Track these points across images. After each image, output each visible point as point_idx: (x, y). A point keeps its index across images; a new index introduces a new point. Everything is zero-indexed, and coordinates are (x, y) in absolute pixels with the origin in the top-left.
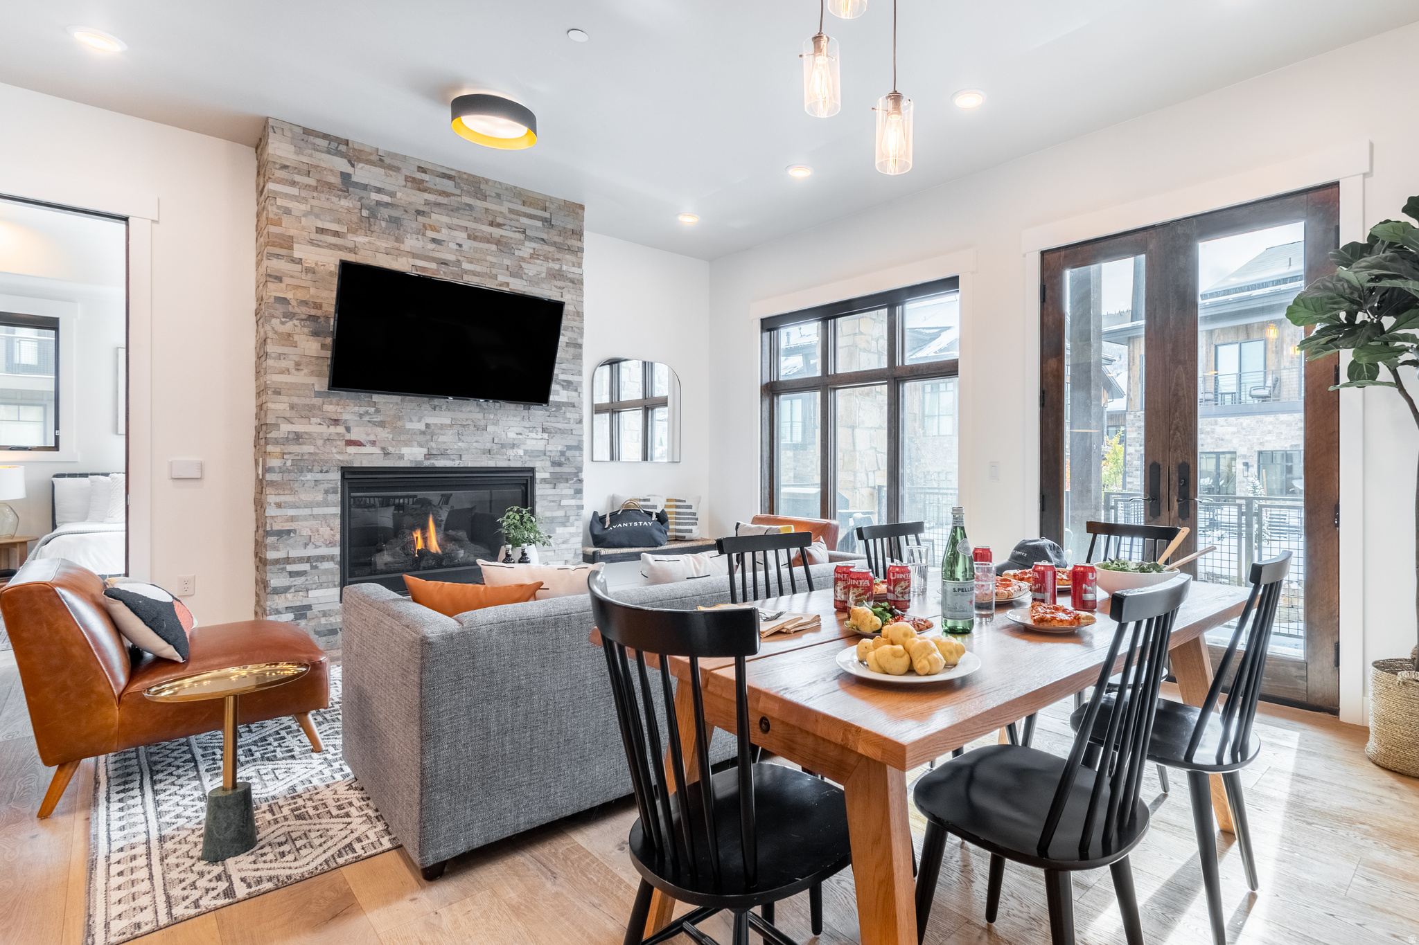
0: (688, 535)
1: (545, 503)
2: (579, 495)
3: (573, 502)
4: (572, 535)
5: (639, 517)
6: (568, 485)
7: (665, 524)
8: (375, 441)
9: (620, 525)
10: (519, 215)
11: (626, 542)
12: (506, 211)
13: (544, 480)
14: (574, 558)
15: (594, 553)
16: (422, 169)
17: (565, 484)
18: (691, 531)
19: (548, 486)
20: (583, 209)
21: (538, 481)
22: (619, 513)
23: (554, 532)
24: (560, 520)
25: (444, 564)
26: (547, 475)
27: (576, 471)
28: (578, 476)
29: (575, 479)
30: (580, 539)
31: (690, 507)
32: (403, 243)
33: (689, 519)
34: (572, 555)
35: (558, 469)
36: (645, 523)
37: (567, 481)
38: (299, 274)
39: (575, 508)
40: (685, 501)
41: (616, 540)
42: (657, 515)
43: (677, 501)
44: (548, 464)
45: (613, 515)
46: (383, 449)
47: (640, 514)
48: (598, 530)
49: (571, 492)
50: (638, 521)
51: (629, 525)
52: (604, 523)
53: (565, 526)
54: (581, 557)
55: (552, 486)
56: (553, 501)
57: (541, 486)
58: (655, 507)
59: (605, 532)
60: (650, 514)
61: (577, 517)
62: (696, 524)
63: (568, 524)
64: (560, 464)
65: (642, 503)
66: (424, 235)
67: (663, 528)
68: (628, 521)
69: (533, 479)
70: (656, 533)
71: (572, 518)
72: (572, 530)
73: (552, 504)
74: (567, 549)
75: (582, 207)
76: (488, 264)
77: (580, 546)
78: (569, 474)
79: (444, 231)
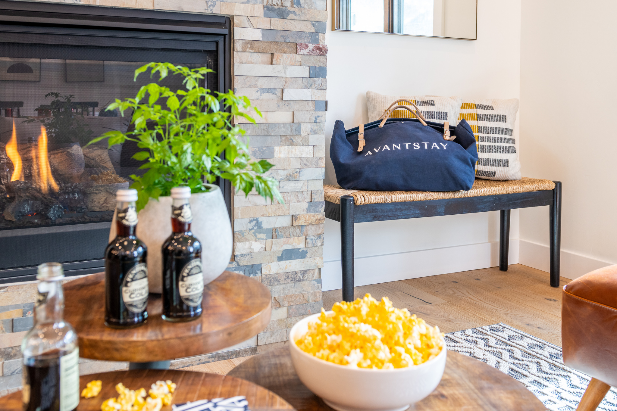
0: (500, 172)
1: (252, 94)
2: (319, 81)
3: (307, 94)
4: (305, 163)
5: (420, 134)
6: (298, 57)
7: (471, 148)
9: (387, 147)
11: (400, 182)
13: (251, 44)
14: (308, 210)
15: (344, 200)
17: (293, 56)
18: (505, 163)
19: (257, 57)
21: (238, 46)
22: (382, 125)
23: (271, 154)
24: (282, 131)
25: (51, 215)
26: (256, 35)
27: (313, 30)
28: (316, 41)
29: (311, 46)
30: (320, 172)
31: (502, 118)
33: (501, 140)
34: (306, 205)
35: (278, 23)
36: (435, 145)
37: (296, 48)
39: (311, 106)
40: (491, 108)
41: (381, 177)
42: (453, 130)
43: (477, 107)
44: (259, 10)
45: (371, 127)
47: (422, 128)
48: (345, 157)
49: (304, 72)
50: (420, 141)
51: (403, 147)
52: (356, 144)
53: (292, 144)
54: (322, 209)
55: (267, 57)
56: (269, 91)
57: (246, 56)
58: (444, 115)
59: (360, 159)
60: (440, 128)
61: (315, 127)
62: (512, 150)
63: (297, 140)
64: (282, 14)
65: (421, 108)
67: (467, 154)
68: (402, 139)
69: (229, 38)
70: (457, 165)
71: (305, 129)
72: (306, 152)
73: (266, 96)
74: (296, 193)
77: (319, 185)
78: (300, 34)
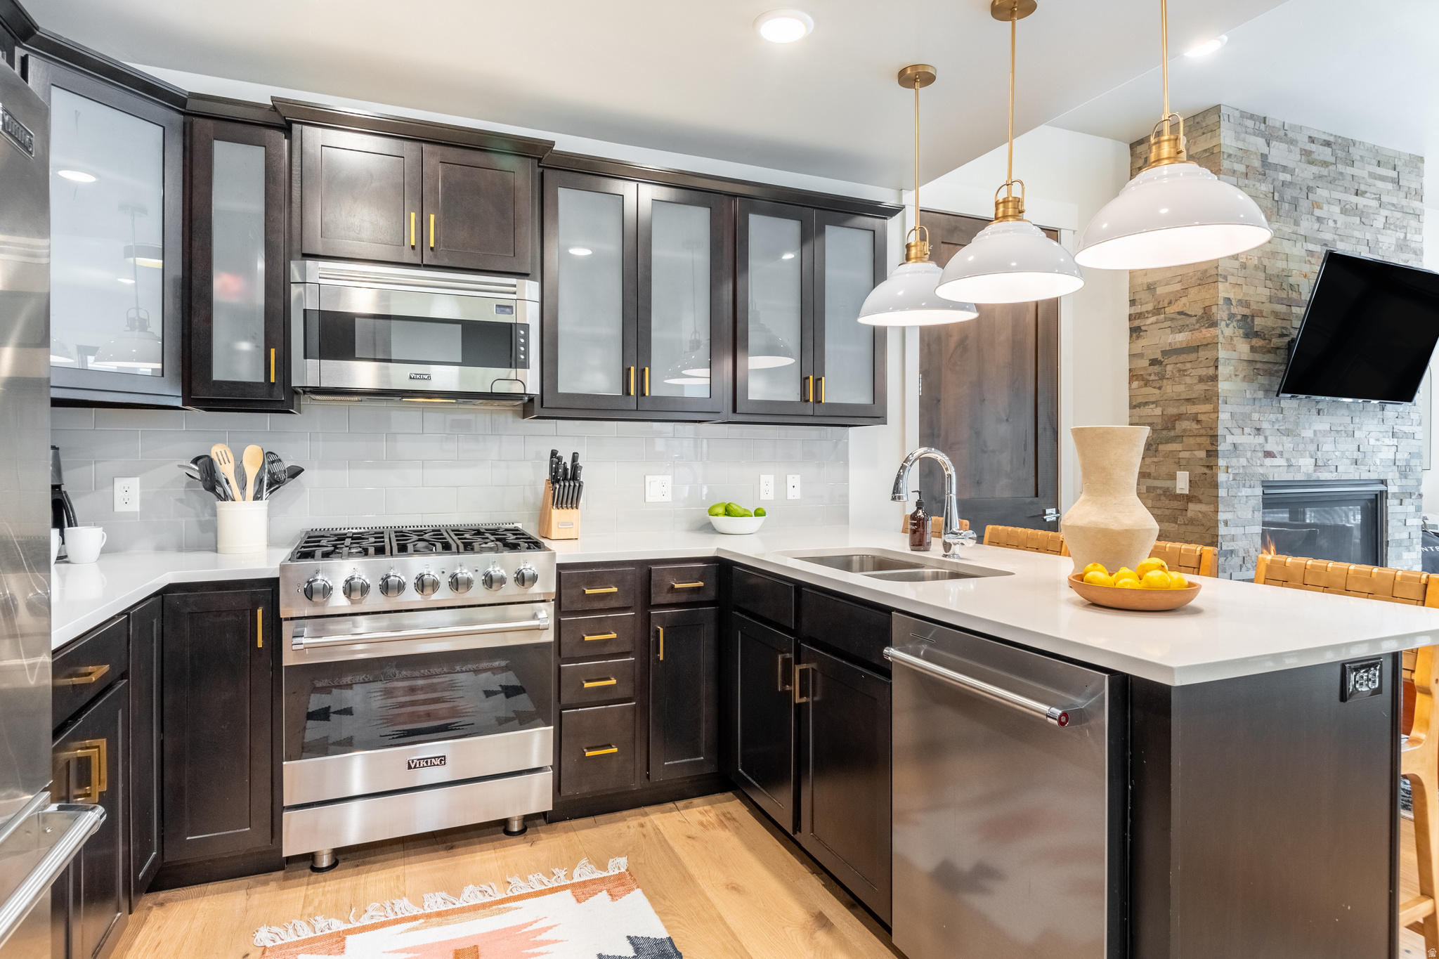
1: (1395, 523)
3: (1415, 521)
6: (1412, 501)
8: (1282, 452)
10: (1376, 179)
12: (1366, 175)
13: (1394, 495)
16: (1312, 140)
17: (1410, 500)
19: (1396, 502)
20: (1423, 162)
23: (1401, 557)
24: (1406, 543)
26: (1396, 489)
27: (1417, 484)
28: (1419, 490)
29: (1417, 493)
32: (1299, 226)
35: (1404, 482)
37: (1410, 495)
38: (1235, 271)
44: (1397, 475)
46: (1288, 460)
49: (1414, 509)
53: (1409, 551)
56: (1400, 520)
57: (1392, 502)
63: (1411, 548)
64: (1405, 476)
66: (1312, 214)
69: (1384, 493)
71: (1414, 542)
72: (1414, 555)
73: (1399, 524)
75: (1422, 159)
76: (1354, 241)
78: (1412, 488)
79: (1325, 207)
